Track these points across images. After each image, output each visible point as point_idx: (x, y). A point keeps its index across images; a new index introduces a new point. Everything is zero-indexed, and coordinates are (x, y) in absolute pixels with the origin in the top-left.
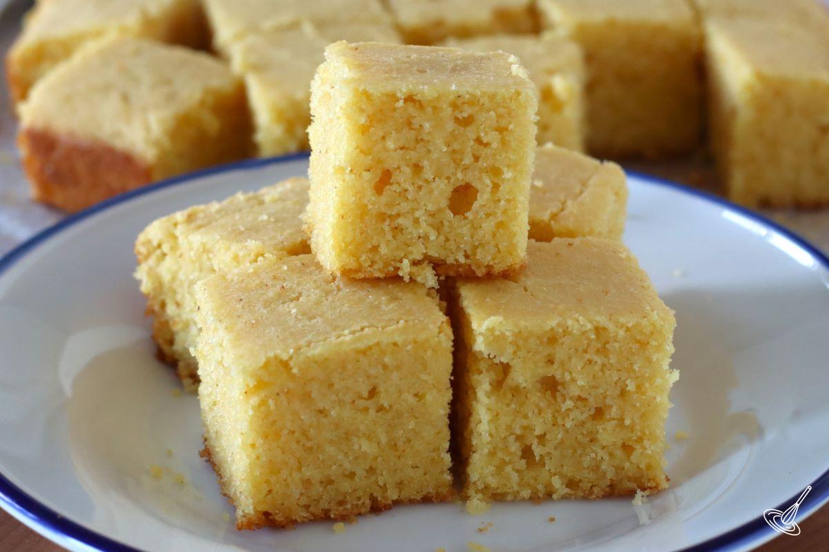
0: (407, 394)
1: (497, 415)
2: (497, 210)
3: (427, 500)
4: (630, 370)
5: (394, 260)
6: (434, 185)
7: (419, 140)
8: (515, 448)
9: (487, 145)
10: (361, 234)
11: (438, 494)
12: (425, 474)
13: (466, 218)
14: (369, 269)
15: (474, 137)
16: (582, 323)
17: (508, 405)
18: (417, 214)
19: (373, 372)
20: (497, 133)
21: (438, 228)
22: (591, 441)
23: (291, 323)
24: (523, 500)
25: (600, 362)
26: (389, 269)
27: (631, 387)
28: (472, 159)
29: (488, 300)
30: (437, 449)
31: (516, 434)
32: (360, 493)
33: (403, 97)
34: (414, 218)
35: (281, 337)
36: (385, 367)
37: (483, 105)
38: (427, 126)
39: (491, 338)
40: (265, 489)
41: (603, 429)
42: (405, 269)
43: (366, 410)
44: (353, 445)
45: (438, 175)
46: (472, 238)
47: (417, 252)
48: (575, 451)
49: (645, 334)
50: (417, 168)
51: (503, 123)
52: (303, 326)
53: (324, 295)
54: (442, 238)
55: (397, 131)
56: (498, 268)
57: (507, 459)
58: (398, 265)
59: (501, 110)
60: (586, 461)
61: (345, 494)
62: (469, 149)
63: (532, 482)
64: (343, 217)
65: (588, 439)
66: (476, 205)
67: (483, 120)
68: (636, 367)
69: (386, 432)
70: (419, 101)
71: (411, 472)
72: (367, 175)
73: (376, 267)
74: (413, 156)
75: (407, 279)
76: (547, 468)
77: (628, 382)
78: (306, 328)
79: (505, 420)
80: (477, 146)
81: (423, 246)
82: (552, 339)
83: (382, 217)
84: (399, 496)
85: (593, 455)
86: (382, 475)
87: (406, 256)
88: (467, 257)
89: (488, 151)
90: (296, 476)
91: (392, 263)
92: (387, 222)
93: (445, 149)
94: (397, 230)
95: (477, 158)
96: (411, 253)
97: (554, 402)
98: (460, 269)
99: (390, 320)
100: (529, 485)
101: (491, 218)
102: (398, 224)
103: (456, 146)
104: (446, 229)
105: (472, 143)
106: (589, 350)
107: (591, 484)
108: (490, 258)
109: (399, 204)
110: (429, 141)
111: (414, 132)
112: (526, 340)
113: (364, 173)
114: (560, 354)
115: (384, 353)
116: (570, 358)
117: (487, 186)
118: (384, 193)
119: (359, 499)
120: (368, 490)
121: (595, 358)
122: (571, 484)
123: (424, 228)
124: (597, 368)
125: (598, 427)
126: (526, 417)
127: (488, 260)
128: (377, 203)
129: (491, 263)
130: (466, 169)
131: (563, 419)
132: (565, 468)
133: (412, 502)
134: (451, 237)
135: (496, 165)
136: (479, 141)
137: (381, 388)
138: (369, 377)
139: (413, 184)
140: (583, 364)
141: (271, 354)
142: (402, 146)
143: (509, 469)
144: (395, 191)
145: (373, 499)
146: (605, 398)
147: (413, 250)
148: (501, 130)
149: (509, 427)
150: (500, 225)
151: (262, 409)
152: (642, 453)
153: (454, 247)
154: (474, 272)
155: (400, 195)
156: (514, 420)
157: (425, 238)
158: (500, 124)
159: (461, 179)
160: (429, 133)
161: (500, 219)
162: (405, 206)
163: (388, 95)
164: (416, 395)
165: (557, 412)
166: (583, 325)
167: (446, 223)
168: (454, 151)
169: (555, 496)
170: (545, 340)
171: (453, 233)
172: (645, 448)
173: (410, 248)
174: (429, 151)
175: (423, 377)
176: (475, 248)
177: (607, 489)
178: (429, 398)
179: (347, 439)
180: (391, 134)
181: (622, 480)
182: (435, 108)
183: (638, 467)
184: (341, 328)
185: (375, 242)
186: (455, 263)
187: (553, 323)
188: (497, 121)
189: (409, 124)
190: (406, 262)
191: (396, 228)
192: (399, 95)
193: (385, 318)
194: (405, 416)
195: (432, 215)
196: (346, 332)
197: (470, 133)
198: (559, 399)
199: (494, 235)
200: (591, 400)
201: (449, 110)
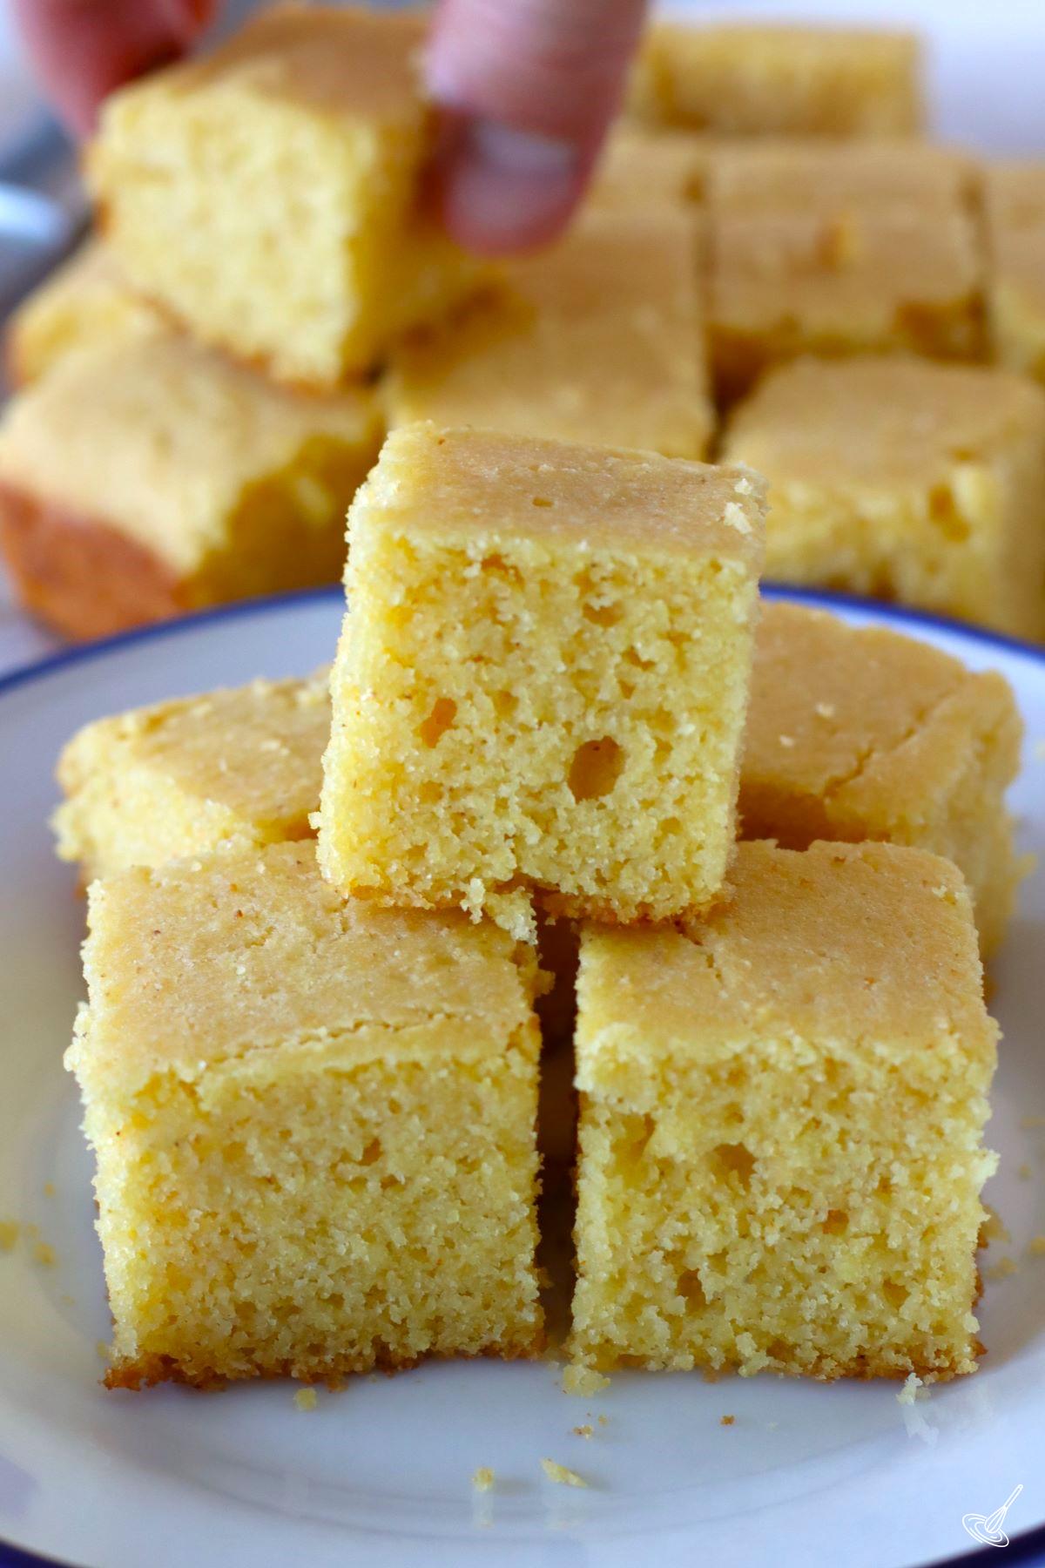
0: (441, 1159)
1: (627, 1209)
2: (665, 796)
3: (489, 1353)
4: (898, 1147)
5: (455, 877)
6: (537, 736)
7: (509, 646)
8: (662, 1273)
9: (648, 665)
10: (392, 820)
11: (512, 1346)
12: (486, 1306)
13: (602, 807)
14: (406, 890)
15: (622, 648)
16: (797, 1050)
17: (649, 1193)
18: (504, 790)
19: (371, 1114)
20: (668, 643)
21: (546, 821)
22: (823, 1270)
23: (229, 997)
24: (680, 1372)
25: (836, 1128)
26: (444, 893)
27: (900, 1176)
28: (618, 690)
29: (625, 980)
30: (507, 1264)
31: (663, 1249)
32: (354, 1334)
33: (480, 558)
34: (497, 798)
35: (197, 1028)
36: (395, 1107)
37: (644, 585)
38: (526, 617)
39: (611, 1066)
40: (162, 1314)
41: (842, 1252)
42: (476, 896)
43: (360, 1182)
44: (334, 1245)
45: (547, 718)
46: (612, 845)
47: (502, 865)
48: (787, 1287)
49: (929, 1079)
50: (506, 701)
51: (681, 625)
52: (248, 1008)
53: (311, 940)
54: (553, 842)
55: (467, 624)
56: (661, 911)
57: (646, 1295)
58: (463, 887)
59: (680, 600)
60: (809, 1308)
61: (324, 1335)
62: (611, 671)
63: (698, 1340)
64: (355, 785)
65: (815, 1267)
66: (623, 783)
67: (641, 614)
68: (911, 1140)
69: (404, 1226)
70: (515, 568)
71: (457, 1303)
72: (404, 707)
73: (419, 886)
74: (496, 676)
75: (477, 917)
76: (728, 1317)
77: (896, 1167)
78: (252, 1013)
79: (640, 1221)
80: (626, 667)
81: (512, 856)
82: (738, 1076)
83: (432, 791)
84: (433, 1344)
85: (823, 1300)
86: (397, 1302)
87: (477, 872)
88: (601, 880)
89: (651, 678)
90: (223, 1295)
91: (451, 883)
92: (444, 802)
93: (562, 668)
94: (462, 820)
95: (628, 690)
96: (489, 866)
97: (743, 1193)
98: (588, 907)
99: (416, 1011)
100: (692, 1344)
101: (652, 810)
102: (464, 807)
103: (585, 664)
104: (562, 825)
105: (617, 659)
106: (813, 1102)
107: (817, 1354)
108: (646, 889)
109: (468, 768)
110: (530, 650)
111: (500, 628)
112: (684, 1073)
113: (397, 701)
114: (753, 1105)
115: (389, 1080)
116: (775, 1114)
117: (647, 746)
118: (438, 745)
119: (352, 1344)
120: (370, 1330)
121: (826, 1118)
122: (778, 1349)
123: (515, 820)
124: (830, 1137)
125: (833, 1247)
126: (685, 1218)
127: (643, 892)
128: (423, 764)
129: (650, 899)
130: (604, 709)
131: (763, 1227)
132: (766, 1318)
133: (459, 1355)
134: (571, 840)
135: (667, 707)
136: (631, 656)
137: (389, 1144)
138: (362, 1122)
139: (497, 731)
140: (800, 1128)
141: (163, 1068)
142: (476, 655)
143: (650, 1312)
144: (461, 742)
145: (381, 1347)
146: (847, 1193)
147: (493, 862)
148: (677, 639)
149: (650, 1237)
150: (671, 826)
151: (147, 1169)
152: (924, 1303)
153: (577, 863)
154: (613, 913)
155: (471, 752)
156: (661, 1222)
157: (518, 838)
158: (676, 626)
159: (592, 728)
160: (531, 633)
161: (670, 815)
162: (478, 776)
163: (450, 552)
164: (462, 1161)
165: (751, 1213)
166: (798, 1055)
167: (561, 813)
168: (581, 673)
169: (743, 1371)
170: (724, 1074)
171: (575, 834)
172: (929, 1294)
173: (487, 856)
174: (531, 670)
175: (475, 1130)
176: (617, 867)
177: (853, 1365)
178: (486, 1169)
179: (325, 1233)
180: (455, 628)
181: (881, 1349)
182: (544, 584)
183: (915, 1328)
184: (315, 1021)
185: (419, 838)
186: (576, 893)
187: (737, 1046)
188: (672, 621)
189: (493, 612)
190: (477, 884)
191: (463, 814)
192: (471, 553)
193: (411, 1005)
194: (439, 1198)
195: (536, 796)
196: (322, 1031)
197: (614, 638)
198: (756, 1188)
199: (657, 844)
200: (820, 1198)
201: (575, 591)
